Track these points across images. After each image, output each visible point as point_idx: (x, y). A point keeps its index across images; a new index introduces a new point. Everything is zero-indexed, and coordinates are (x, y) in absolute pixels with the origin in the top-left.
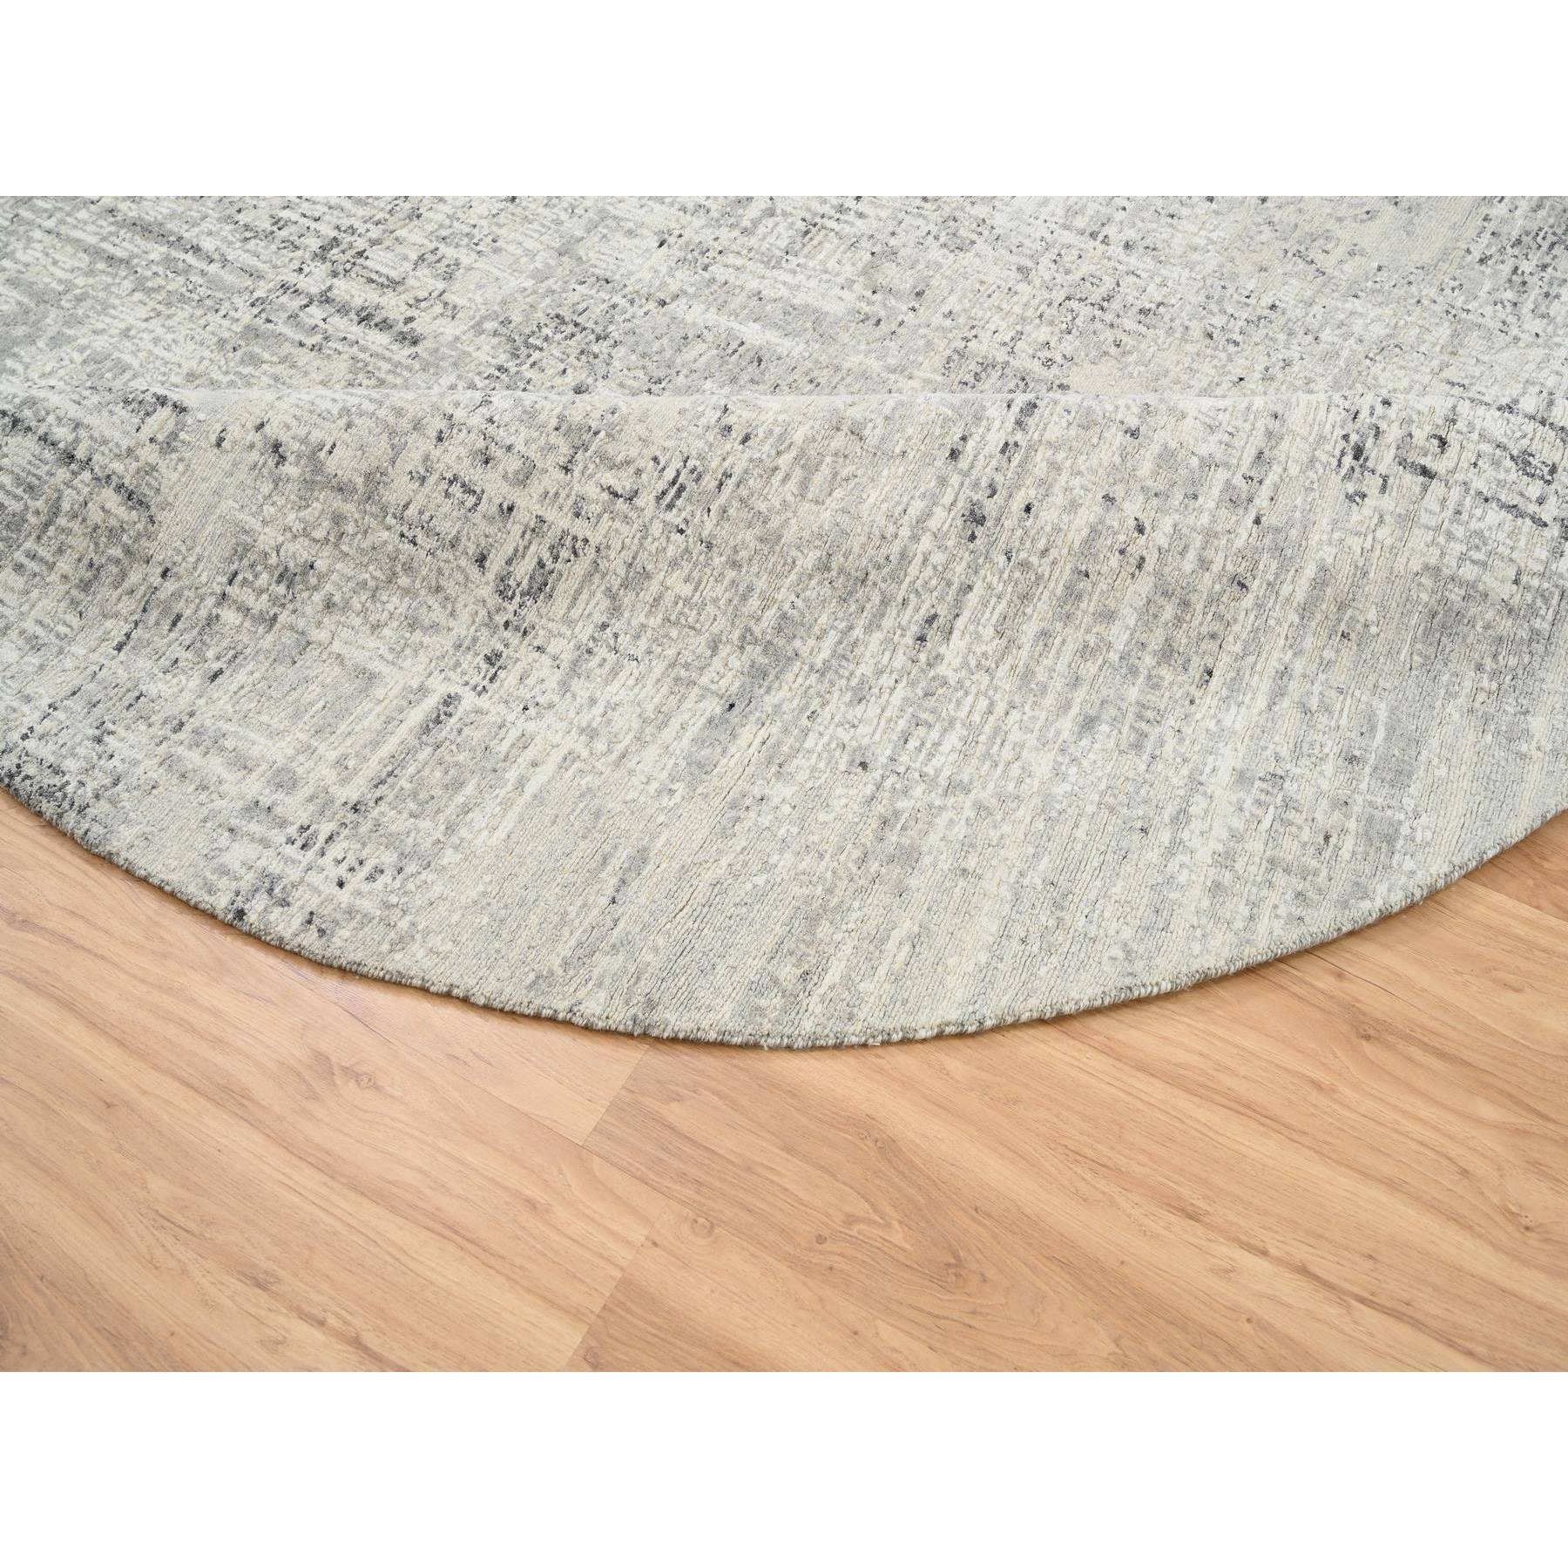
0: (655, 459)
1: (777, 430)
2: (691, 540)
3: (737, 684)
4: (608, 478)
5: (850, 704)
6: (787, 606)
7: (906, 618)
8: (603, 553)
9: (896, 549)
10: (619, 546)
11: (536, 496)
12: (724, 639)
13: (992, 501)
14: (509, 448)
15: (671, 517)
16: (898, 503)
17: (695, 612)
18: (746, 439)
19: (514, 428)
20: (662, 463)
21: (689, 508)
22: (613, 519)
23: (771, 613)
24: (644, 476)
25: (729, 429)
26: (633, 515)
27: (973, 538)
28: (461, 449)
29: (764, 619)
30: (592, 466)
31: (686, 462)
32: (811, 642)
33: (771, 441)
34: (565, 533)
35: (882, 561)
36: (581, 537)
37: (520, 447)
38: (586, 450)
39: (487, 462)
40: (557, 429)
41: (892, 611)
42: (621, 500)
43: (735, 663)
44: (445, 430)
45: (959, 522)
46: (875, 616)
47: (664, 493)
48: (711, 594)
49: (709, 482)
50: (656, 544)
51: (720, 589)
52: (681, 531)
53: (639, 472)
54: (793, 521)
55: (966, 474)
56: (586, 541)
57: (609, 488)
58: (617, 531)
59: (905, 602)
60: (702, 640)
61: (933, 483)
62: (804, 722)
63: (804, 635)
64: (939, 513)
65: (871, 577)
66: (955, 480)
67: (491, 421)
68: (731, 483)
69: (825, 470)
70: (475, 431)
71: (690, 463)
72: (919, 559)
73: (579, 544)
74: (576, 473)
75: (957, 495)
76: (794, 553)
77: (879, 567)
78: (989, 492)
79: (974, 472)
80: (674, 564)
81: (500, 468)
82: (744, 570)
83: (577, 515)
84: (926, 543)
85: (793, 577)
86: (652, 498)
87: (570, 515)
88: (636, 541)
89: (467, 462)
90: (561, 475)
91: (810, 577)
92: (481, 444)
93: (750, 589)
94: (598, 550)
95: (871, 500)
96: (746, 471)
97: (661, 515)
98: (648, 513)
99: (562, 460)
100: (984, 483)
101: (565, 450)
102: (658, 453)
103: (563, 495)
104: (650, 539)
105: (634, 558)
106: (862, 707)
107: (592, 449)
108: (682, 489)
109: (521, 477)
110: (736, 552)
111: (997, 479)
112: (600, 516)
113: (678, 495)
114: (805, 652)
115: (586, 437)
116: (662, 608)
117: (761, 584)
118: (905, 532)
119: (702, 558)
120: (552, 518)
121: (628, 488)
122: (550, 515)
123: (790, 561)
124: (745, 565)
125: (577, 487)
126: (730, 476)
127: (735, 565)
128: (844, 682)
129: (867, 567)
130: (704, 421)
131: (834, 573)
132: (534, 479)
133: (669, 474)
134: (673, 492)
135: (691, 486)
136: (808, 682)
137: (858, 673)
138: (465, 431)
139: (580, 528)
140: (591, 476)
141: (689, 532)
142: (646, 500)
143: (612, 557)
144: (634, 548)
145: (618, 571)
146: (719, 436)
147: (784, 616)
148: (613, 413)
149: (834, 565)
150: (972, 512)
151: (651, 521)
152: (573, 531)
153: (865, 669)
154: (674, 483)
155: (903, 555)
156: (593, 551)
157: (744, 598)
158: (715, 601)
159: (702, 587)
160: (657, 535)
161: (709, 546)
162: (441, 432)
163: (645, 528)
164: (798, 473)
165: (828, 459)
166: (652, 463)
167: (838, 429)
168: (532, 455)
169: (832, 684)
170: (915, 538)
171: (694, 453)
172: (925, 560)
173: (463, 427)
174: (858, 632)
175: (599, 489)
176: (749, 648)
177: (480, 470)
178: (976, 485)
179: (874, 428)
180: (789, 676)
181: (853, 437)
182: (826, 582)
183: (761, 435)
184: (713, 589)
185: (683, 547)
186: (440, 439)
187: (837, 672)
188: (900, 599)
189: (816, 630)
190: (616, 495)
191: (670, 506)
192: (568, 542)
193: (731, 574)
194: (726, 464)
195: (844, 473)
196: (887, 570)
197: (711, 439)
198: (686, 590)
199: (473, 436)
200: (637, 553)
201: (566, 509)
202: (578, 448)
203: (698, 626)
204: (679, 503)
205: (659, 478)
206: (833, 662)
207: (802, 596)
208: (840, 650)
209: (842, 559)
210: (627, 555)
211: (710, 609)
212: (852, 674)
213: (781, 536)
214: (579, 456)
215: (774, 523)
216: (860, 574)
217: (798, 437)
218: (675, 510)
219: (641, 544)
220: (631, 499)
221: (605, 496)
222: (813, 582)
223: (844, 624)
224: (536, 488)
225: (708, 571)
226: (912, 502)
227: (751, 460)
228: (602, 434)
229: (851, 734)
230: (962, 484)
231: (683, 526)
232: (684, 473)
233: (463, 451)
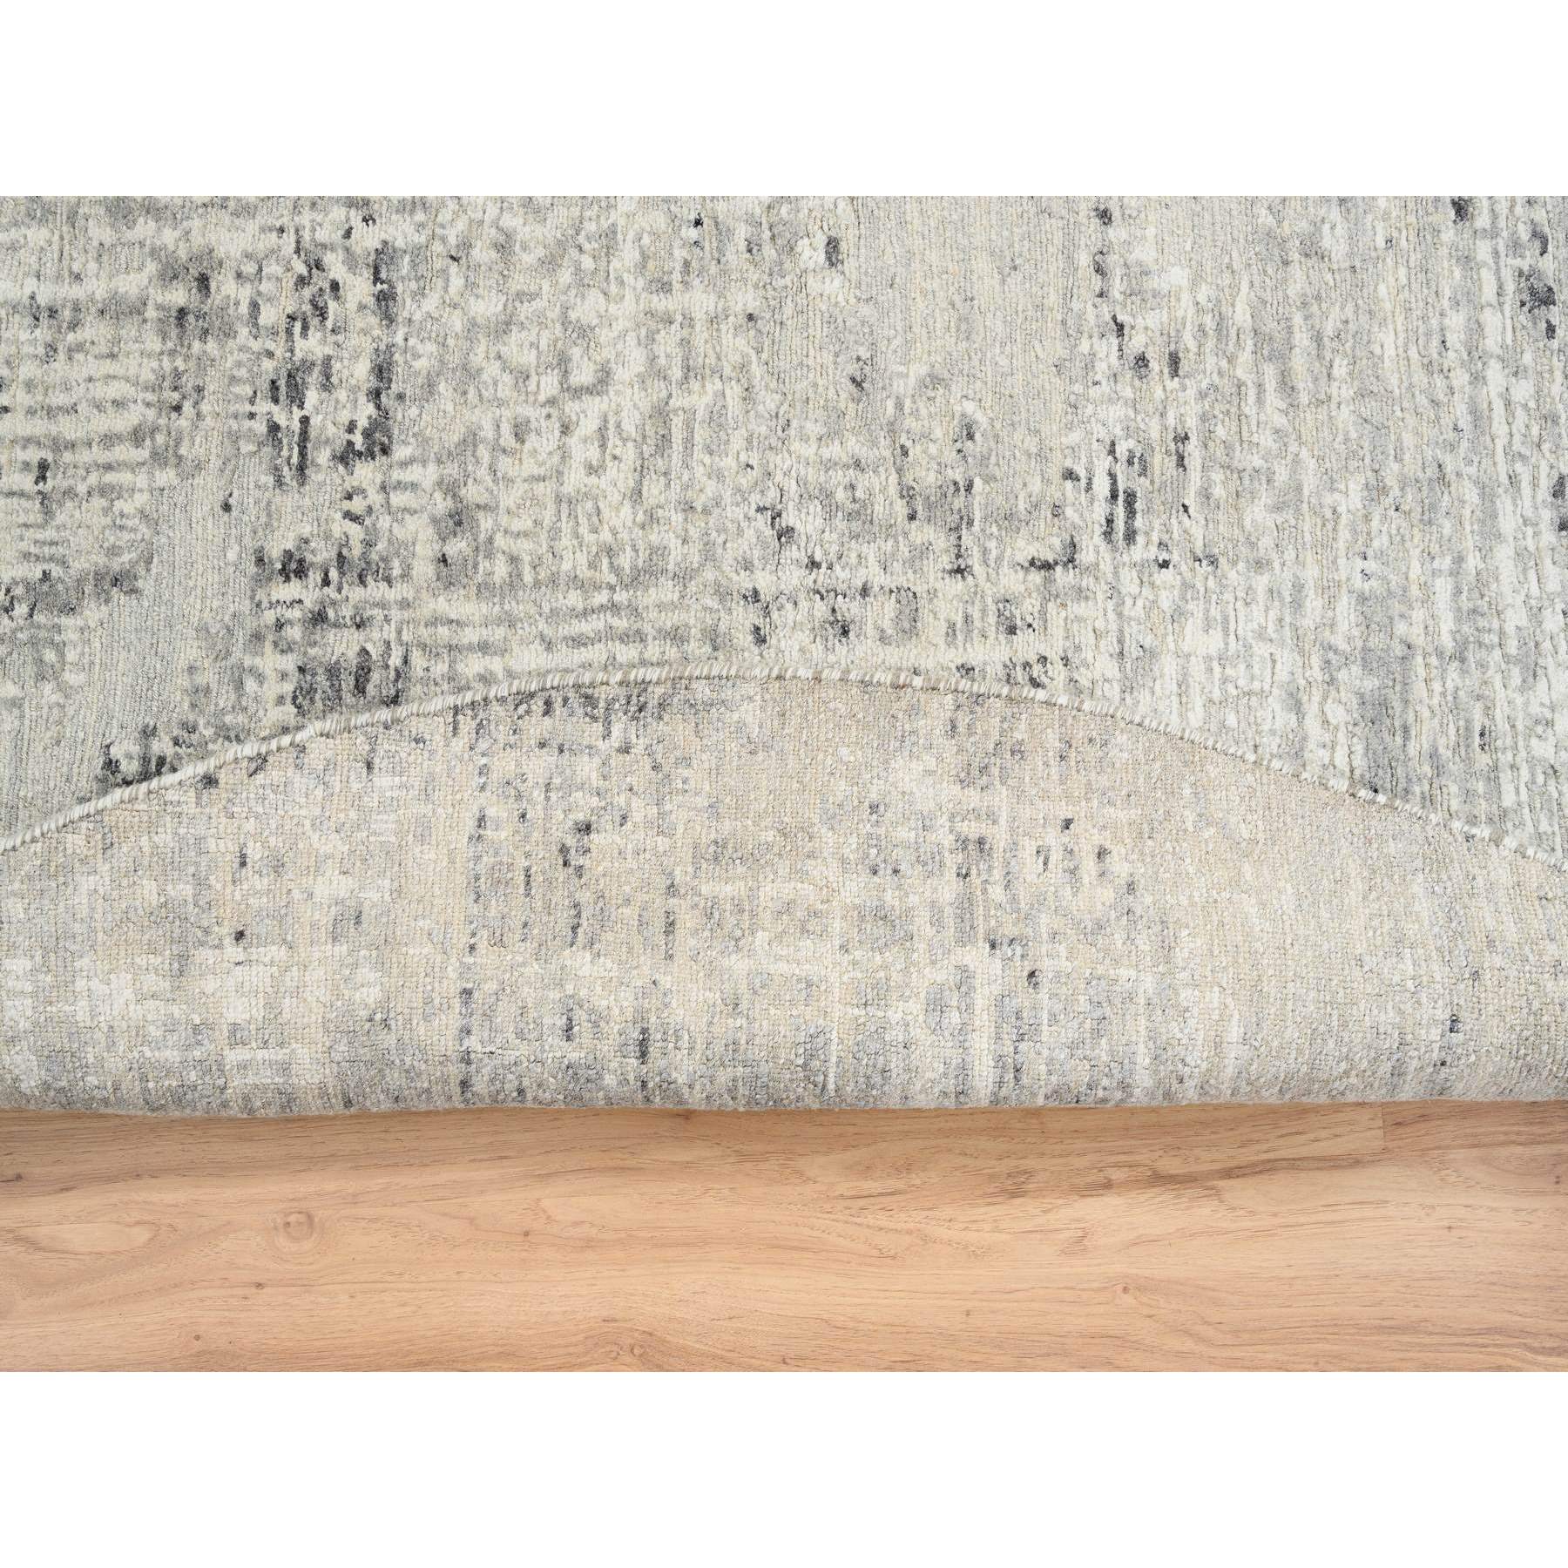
0: (1070, 475)
1: (1209, 322)
2: (1184, 568)
3: (1359, 748)
4: (1026, 549)
5: (1524, 687)
6: (1358, 582)
7: (1527, 503)
8: (1075, 661)
9: (1461, 410)
10: (1092, 641)
11: (941, 641)
12: (1302, 682)
13: (1548, 256)
14: (865, 591)
15: (1138, 552)
16: (1428, 334)
17: (1242, 667)
18: (1174, 361)
19: (854, 555)
20: (1082, 474)
21: (1157, 524)
22: (1064, 605)
23: (1344, 604)
24: (1069, 512)
25: (1142, 361)
26: (1087, 581)
27: (1551, 330)
28: (799, 635)
29: (1339, 618)
30: (992, 544)
31: (1112, 452)
32: (1418, 615)
33: (1210, 344)
34: (1009, 666)
35: (1451, 435)
36: (1033, 658)
37: (878, 579)
38: (970, 523)
39: (845, 633)
40: (912, 517)
41: (1504, 504)
42: (1059, 569)
43: (1337, 714)
44: (759, 622)
45: (1523, 318)
46: (1482, 522)
47: (1110, 521)
48: (1250, 626)
49: (1162, 464)
50: (1140, 603)
51: (1257, 611)
52: (1165, 565)
53: (1057, 511)
54: (1304, 453)
55: (1493, 234)
56: (1043, 660)
57: (1032, 563)
58: (1078, 619)
59: (1513, 479)
60: (1275, 703)
61: (1457, 273)
62: (1483, 760)
63: (1403, 609)
64: (1491, 319)
65: (1449, 469)
66: (1483, 250)
67: (814, 564)
68: (1193, 449)
69: (1302, 339)
70: (802, 596)
71: (1122, 450)
72: (1498, 406)
73: (1037, 670)
74: (978, 569)
75: (1498, 271)
76: (1329, 499)
77: (1452, 447)
78: (1537, 244)
79: (1502, 223)
80: (1178, 615)
81: (870, 630)
82: (1276, 565)
83: (1012, 630)
84: (1495, 375)
85: (1344, 534)
86: (1098, 539)
87: (1002, 637)
88: (1111, 616)
89: (817, 650)
90: (957, 586)
91: (1367, 518)
92: (821, 609)
93: (1298, 587)
94: (1066, 661)
95: (1390, 352)
96: (1204, 418)
97: (1126, 558)
98: (1106, 567)
99: (946, 562)
100: (1524, 233)
101: (941, 541)
102: (1068, 463)
103: (976, 615)
104: (1129, 602)
105: (1121, 641)
106: (1542, 684)
107: (977, 516)
108: (1131, 498)
109: (906, 625)
110: (1253, 545)
111: (1537, 219)
112: (1043, 613)
113: (1131, 512)
114: (1417, 636)
115: (959, 502)
116: (1195, 691)
117: (1311, 573)
118: (1460, 378)
119: (1211, 583)
120: (980, 658)
121: (1056, 542)
122: (975, 654)
123: (1329, 515)
124: (1274, 556)
125: (989, 591)
126: (1186, 437)
127: (1260, 565)
128: (1497, 653)
129: (1435, 458)
130: (1101, 367)
131: (1396, 492)
132: (925, 615)
133: (1102, 487)
134: (1120, 511)
135: (1141, 486)
136: (1450, 685)
137: (1510, 628)
138: (789, 606)
139: (1027, 646)
140: (999, 559)
141: (1175, 558)
142: (1092, 548)
143: (1090, 660)
144: (1114, 627)
145: (1109, 675)
146: (1137, 382)
147: (1363, 599)
148: (970, 437)
149: (1391, 481)
150: (1533, 291)
151: (1116, 573)
152: (1019, 659)
153: (1516, 618)
154: (1114, 496)
155: (1474, 412)
156: (1059, 665)
157: (1297, 605)
158: (1261, 634)
159: (1232, 627)
160: (1135, 589)
161: (1213, 562)
162: (757, 629)
163: (1114, 592)
164: (1270, 373)
165: (1298, 319)
166: (1069, 484)
167: (1286, 263)
168: (902, 581)
169: (1482, 666)
170: (1478, 379)
171: (1118, 431)
172: (1508, 404)
173: (783, 599)
174: (1473, 562)
175: (1021, 574)
176: (1342, 675)
177: (841, 650)
178: (1515, 246)
179: (1333, 227)
180: (1419, 690)
181: (1310, 263)
182: (1392, 512)
183: (1192, 345)
184: (1248, 620)
185: (1178, 583)
186: (761, 640)
187: (1480, 644)
188: (1504, 479)
189: (1415, 591)
190: (1047, 566)
191: (1130, 536)
192: (1020, 674)
193: (1262, 582)
194: (1171, 420)
195: (1329, 329)
196: (1465, 444)
197: (1128, 393)
198: (1214, 642)
199: (804, 605)
200: (1121, 631)
201: (992, 634)
202: (958, 528)
203: (1256, 686)
204: (1139, 523)
205: (1092, 502)
206: (1465, 628)
207: (1370, 553)
208: (1466, 605)
209: (1396, 467)
210: (1110, 644)
211: (1261, 650)
212: (1502, 633)
213: (1299, 489)
214: (967, 540)
215: (1282, 475)
216: (1432, 472)
217: (1241, 315)
218: (1140, 539)
219: (1120, 615)
220: (1072, 560)
221: (1036, 577)
222: (1375, 523)
223: (1448, 559)
224: (933, 628)
225: (1228, 596)
226: (1447, 321)
227: (1202, 395)
228: (978, 482)
229: (1552, 741)
230: (1496, 253)
231: (1164, 556)
232: (1120, 470)
233: (804, 637)
